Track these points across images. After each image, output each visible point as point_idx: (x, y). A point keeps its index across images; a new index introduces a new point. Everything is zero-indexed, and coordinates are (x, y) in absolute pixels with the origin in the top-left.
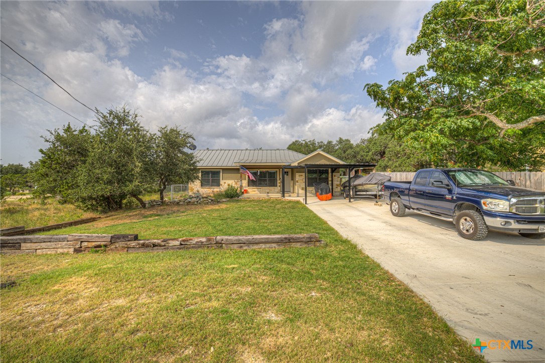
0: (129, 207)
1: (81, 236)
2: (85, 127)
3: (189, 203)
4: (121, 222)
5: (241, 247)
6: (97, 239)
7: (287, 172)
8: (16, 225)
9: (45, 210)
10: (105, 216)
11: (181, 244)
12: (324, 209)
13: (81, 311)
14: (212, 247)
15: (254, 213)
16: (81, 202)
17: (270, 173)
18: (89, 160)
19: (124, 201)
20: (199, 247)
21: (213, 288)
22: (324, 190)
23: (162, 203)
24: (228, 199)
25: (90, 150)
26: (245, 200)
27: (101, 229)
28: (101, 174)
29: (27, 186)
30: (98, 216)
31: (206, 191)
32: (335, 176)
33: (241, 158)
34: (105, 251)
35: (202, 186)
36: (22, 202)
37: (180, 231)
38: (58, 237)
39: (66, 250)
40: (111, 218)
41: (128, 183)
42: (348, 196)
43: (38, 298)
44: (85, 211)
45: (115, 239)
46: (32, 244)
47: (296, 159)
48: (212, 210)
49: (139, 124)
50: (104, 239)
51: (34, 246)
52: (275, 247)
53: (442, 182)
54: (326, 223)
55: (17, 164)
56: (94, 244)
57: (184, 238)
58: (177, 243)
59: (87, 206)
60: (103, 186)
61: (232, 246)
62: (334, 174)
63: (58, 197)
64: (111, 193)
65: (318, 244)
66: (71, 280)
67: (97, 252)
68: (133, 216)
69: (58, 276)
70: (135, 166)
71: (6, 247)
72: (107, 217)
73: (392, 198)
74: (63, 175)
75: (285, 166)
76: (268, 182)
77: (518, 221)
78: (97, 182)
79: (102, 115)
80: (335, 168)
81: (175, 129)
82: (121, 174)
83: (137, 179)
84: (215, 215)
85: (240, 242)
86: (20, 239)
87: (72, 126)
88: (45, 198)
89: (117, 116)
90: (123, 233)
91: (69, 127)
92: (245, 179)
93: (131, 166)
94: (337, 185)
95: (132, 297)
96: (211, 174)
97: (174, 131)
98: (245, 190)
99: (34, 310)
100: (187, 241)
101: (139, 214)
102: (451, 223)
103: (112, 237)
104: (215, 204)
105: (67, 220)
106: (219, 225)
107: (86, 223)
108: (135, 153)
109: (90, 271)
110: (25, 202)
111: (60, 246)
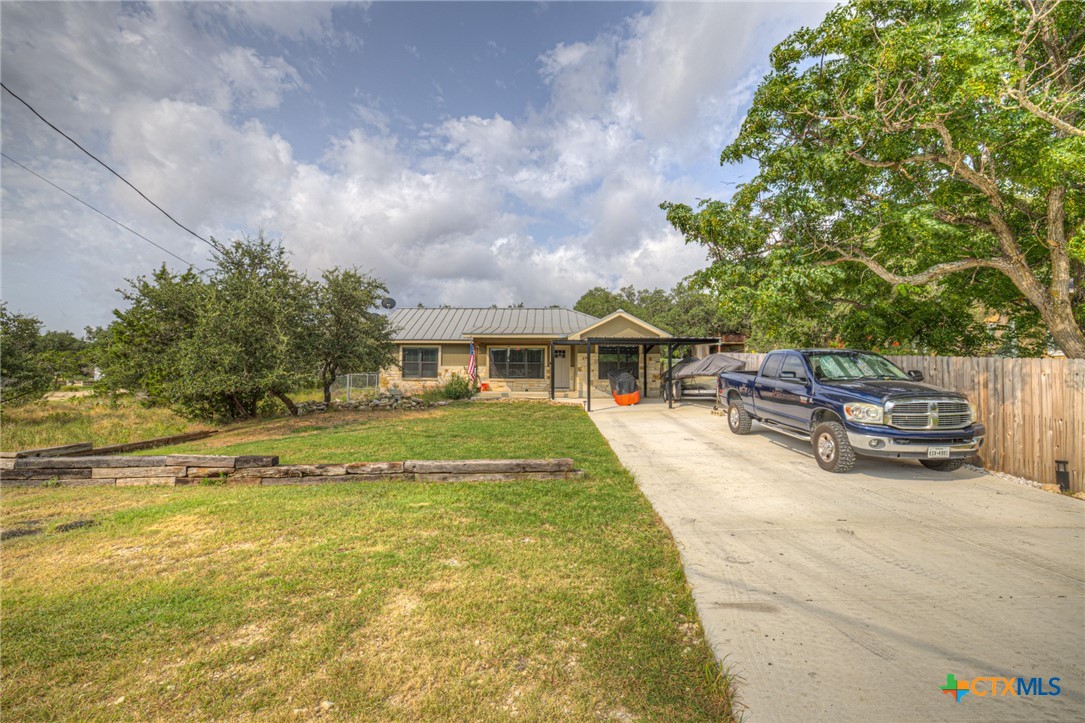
0: (269, 414)
1: (187, 458)
2: (191, 269)
3: (375, 408)
4: (252, 439)
5: (445, 479)
6: (213, 464)
7: (564, 352)
8: (75, 442)
9: (122, 417)
10: (226, 428)
11: (348, 473)
12: (617, 421)
13: (191, 556)
14: (397, 477)
15: (488, 426)
16: (183, 404)
17: (531, 353)
18: (199, 331)
19: (260, 403)
20: (376, 478)
21: (383, 531)
22: (626, 386)
23: (328, 406)
24: (451, 401)
25: (201, 312)
26: (481, 404)
27: (218, 450)
28: (220, 355)
29: (82, 373)
30: (212, 430)
31: (413, 386)
32: (650, 359)
33: (478, 324)
34: (225, 482)
35: (403, 376)
36: (76, 402)
37: (351, 454)
38: (150, 458)
39: (163, 481)
40: (236, 432)
41: (265, 371)
42: (670, 398)
43: (130, 539)
44: (190, 420)
45: (241, 463)
46: (110, 470)
47: (580, 327)
48: (416, 421)
49: (286, 266)
50: (224, 463)
51: (112, 473)
52: (500, 480)
53: (794, 373)
54: (606, 444)
55: (64, 331)
56: (207, 471)
57: (353, 463)
58: (341, 471)
59: (193, 411)
60: (224, 376)
61: (429, 477)
62: (648, 355)
63: (141, 395)
64: (236, 387)
65: (571, 475)
66: (174, 519)
67: (212, 483)
68: (275, 429)
69: (155, 513)
70: (278, 342)
71: (69, 473)
72: (230, 431)
73: (732, 401)
74: (153, 356)
75: (556, 340)
76: (526, 370)
77: (895, 440)
78: (213, 369)
79: (222, 250)
80: (651, 345)
81: (352, 272)
82: (254, 356)
83: (281, 363)
84: (418, 428)
85: (444, 470)
86: (92, 462)
87: (169, 270)
88: (117, 397)
89: (248, 252)
90: (254, 454)
91: (164, 271)
92: (485, 364)
93: (271, 342)
94: (655, 376)
95: (263, 541)
96: (420, 355)
97: (351, 276)
98: (483, 385)
99: (127, 553)
100: (358, 467)
101: (284, 427)
102: (808, 443)
103: (237, 460)
104: (423, 410)
105: (159, 435)
106: (421, 445)
107: (192, 440)
108: (278, 318)
109: (203, 508)
110: (80, 403)
111: (153, 473)
